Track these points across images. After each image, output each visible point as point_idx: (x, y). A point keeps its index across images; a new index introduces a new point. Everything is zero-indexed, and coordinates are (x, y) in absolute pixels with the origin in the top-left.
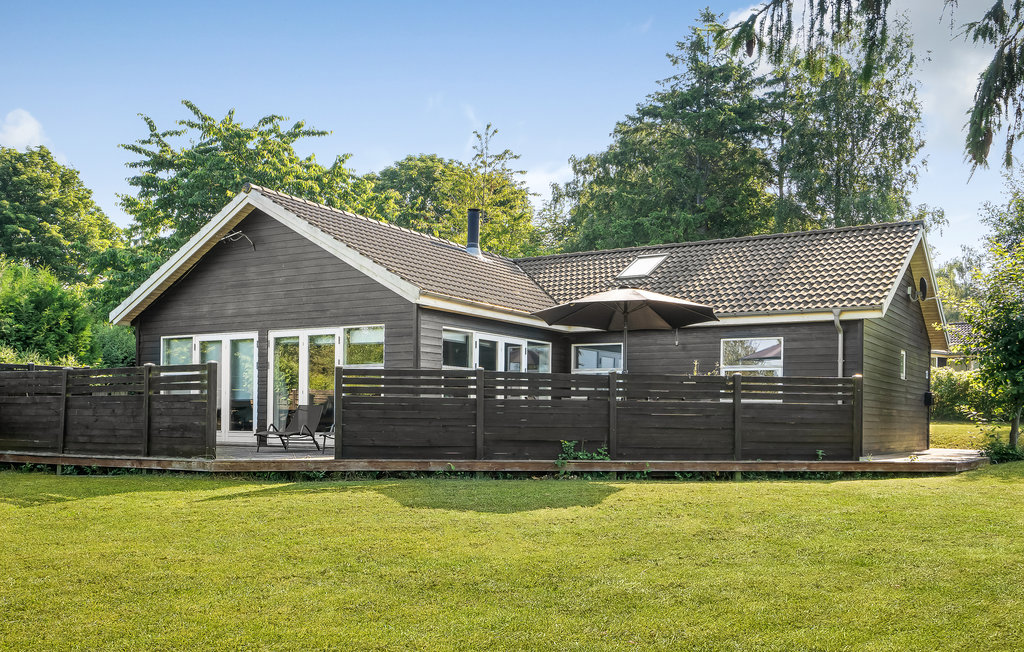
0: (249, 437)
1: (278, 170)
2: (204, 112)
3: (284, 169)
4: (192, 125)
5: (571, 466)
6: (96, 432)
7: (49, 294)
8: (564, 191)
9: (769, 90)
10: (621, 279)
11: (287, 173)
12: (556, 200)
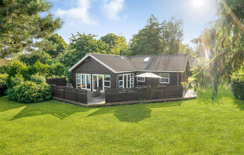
0: (90, 90)
1: (91, 43)
2: (80, 34)
3: (92, 43)
4: (78, 35)
5: (141, 102)
6: (69, 97)
7: (59, 66)
8: (131, 39)
9: (161, 26)
10: (144, 62)
11: (93, 43)
12: (130, 41)
